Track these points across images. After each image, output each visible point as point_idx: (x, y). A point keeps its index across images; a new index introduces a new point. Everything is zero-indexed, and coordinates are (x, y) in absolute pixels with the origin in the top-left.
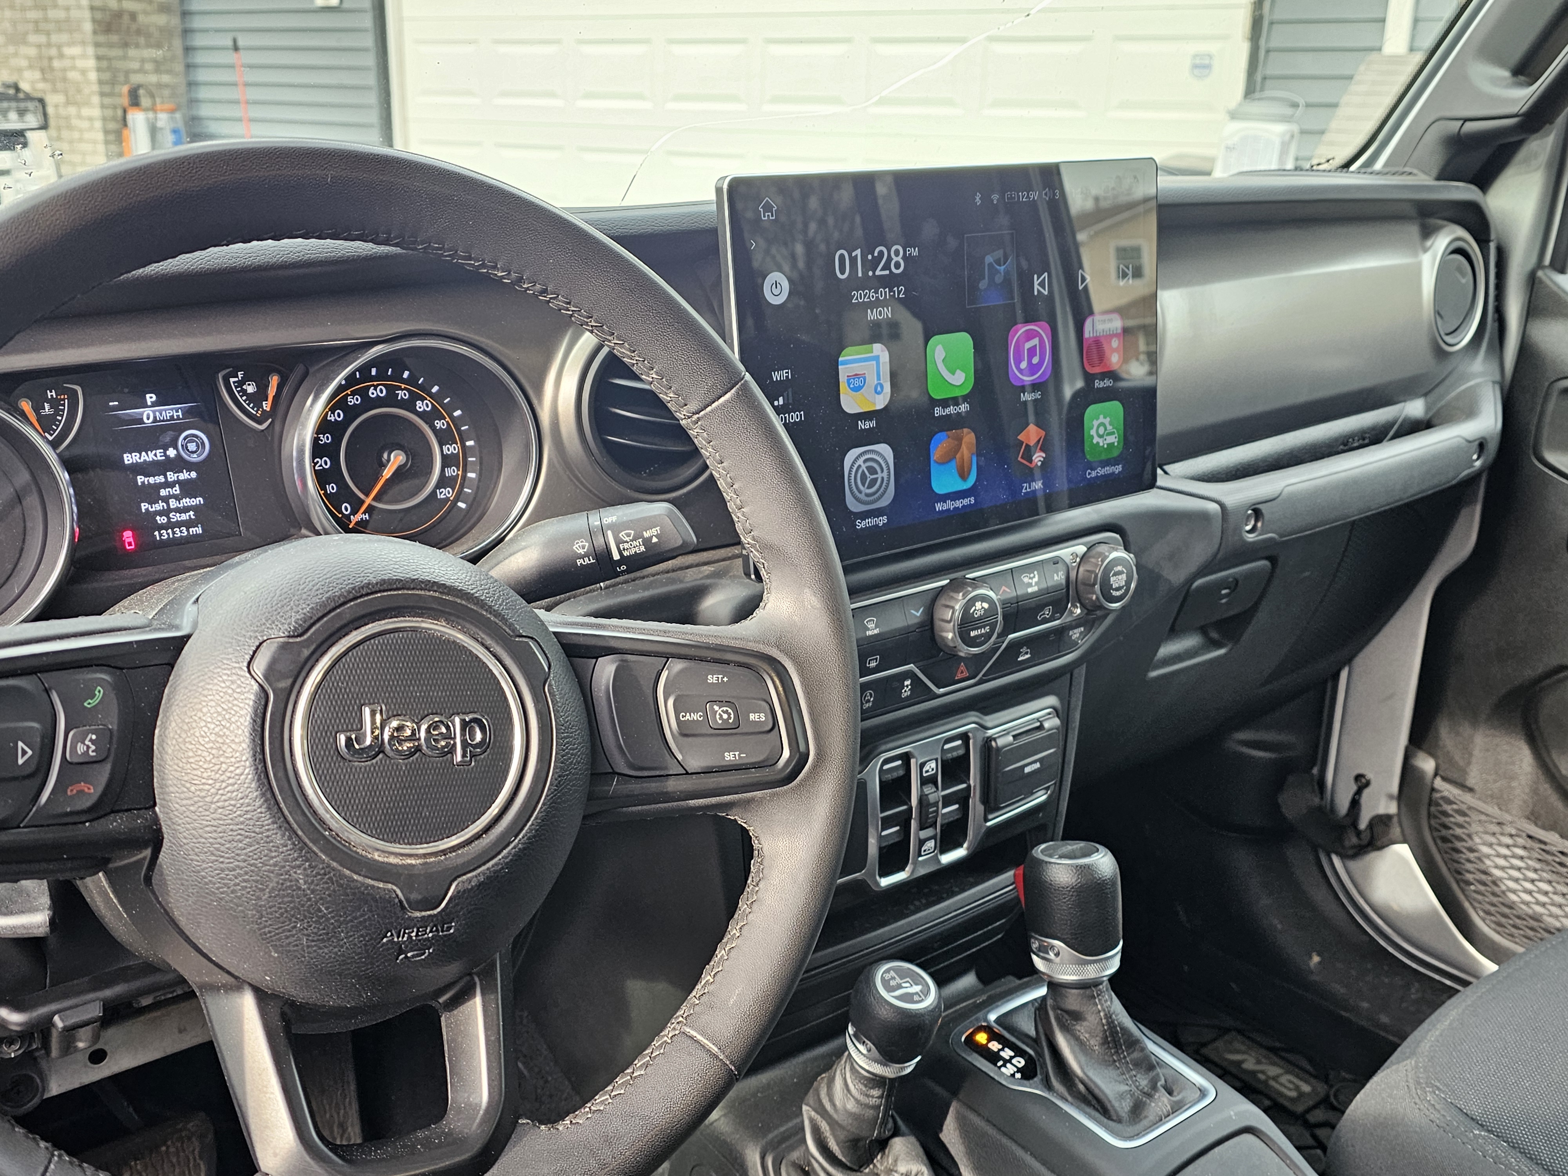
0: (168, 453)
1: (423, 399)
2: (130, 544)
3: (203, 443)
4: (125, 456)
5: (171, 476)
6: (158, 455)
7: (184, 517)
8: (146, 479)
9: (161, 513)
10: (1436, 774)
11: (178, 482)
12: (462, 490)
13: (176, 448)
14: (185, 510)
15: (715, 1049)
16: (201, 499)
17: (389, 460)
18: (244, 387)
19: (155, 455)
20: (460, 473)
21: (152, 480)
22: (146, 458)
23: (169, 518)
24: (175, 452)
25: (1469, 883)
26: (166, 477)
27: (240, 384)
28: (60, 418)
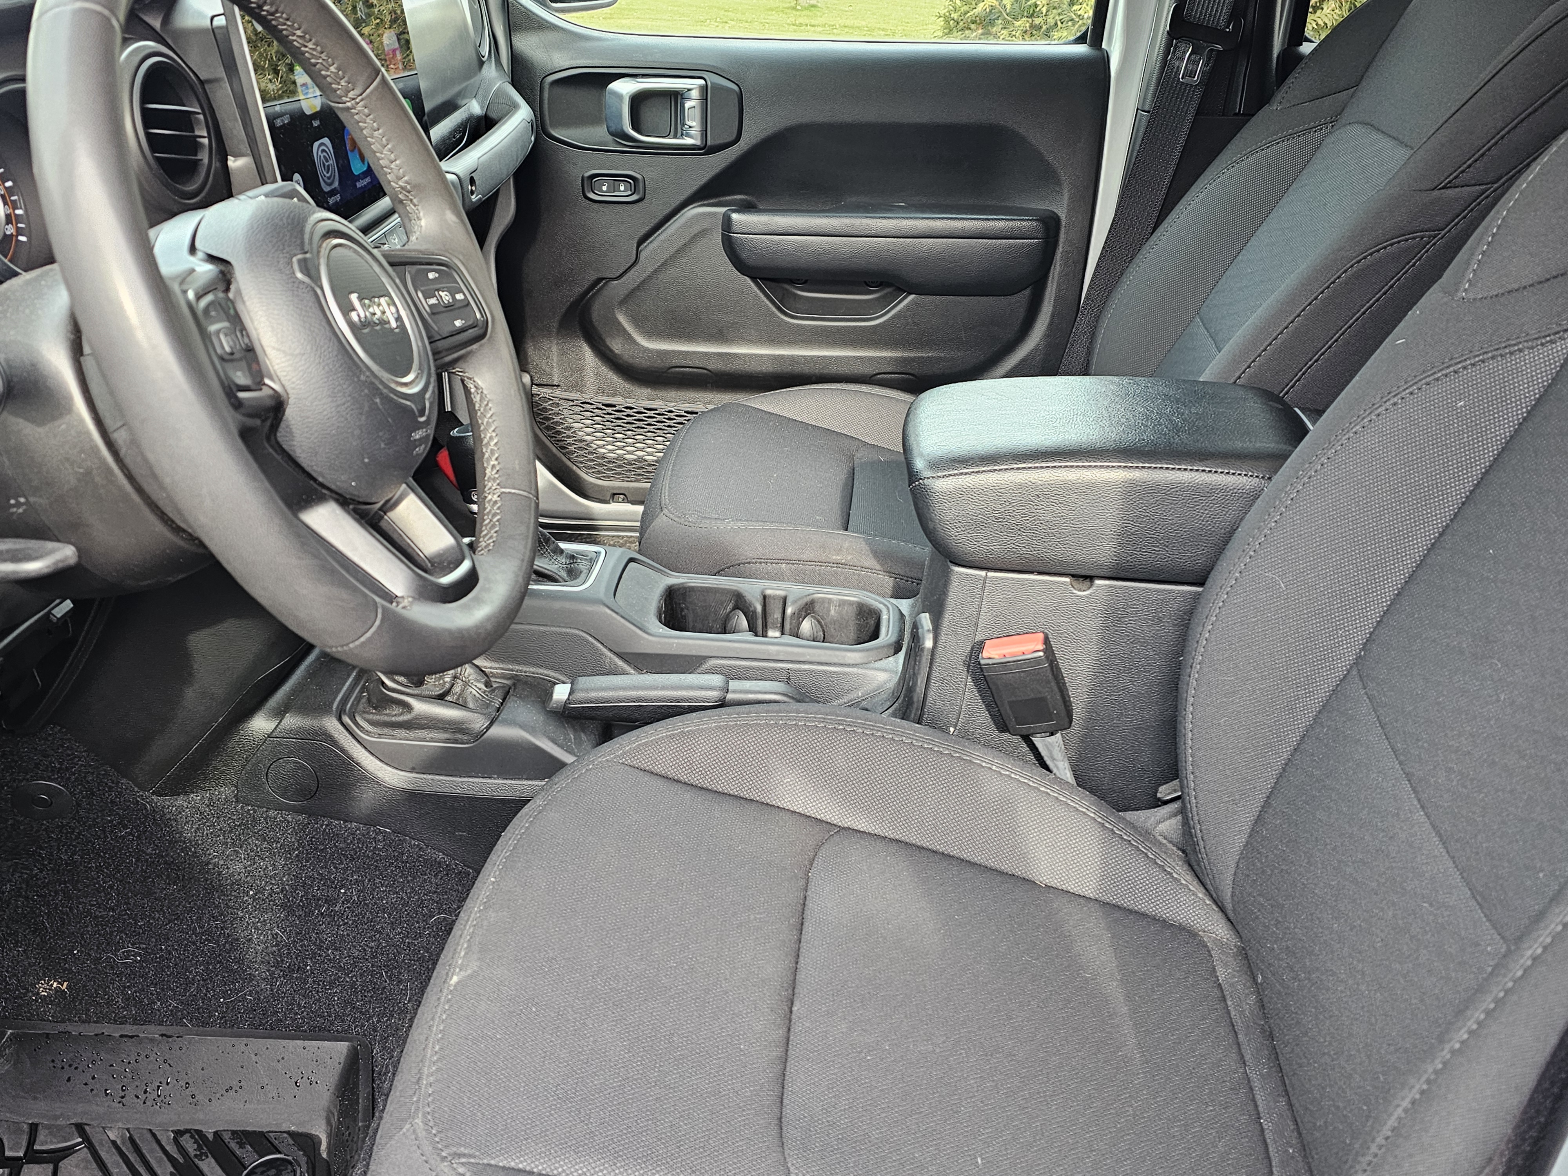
10: (532, 384)
15: (525, 494)
25: (573, 453)
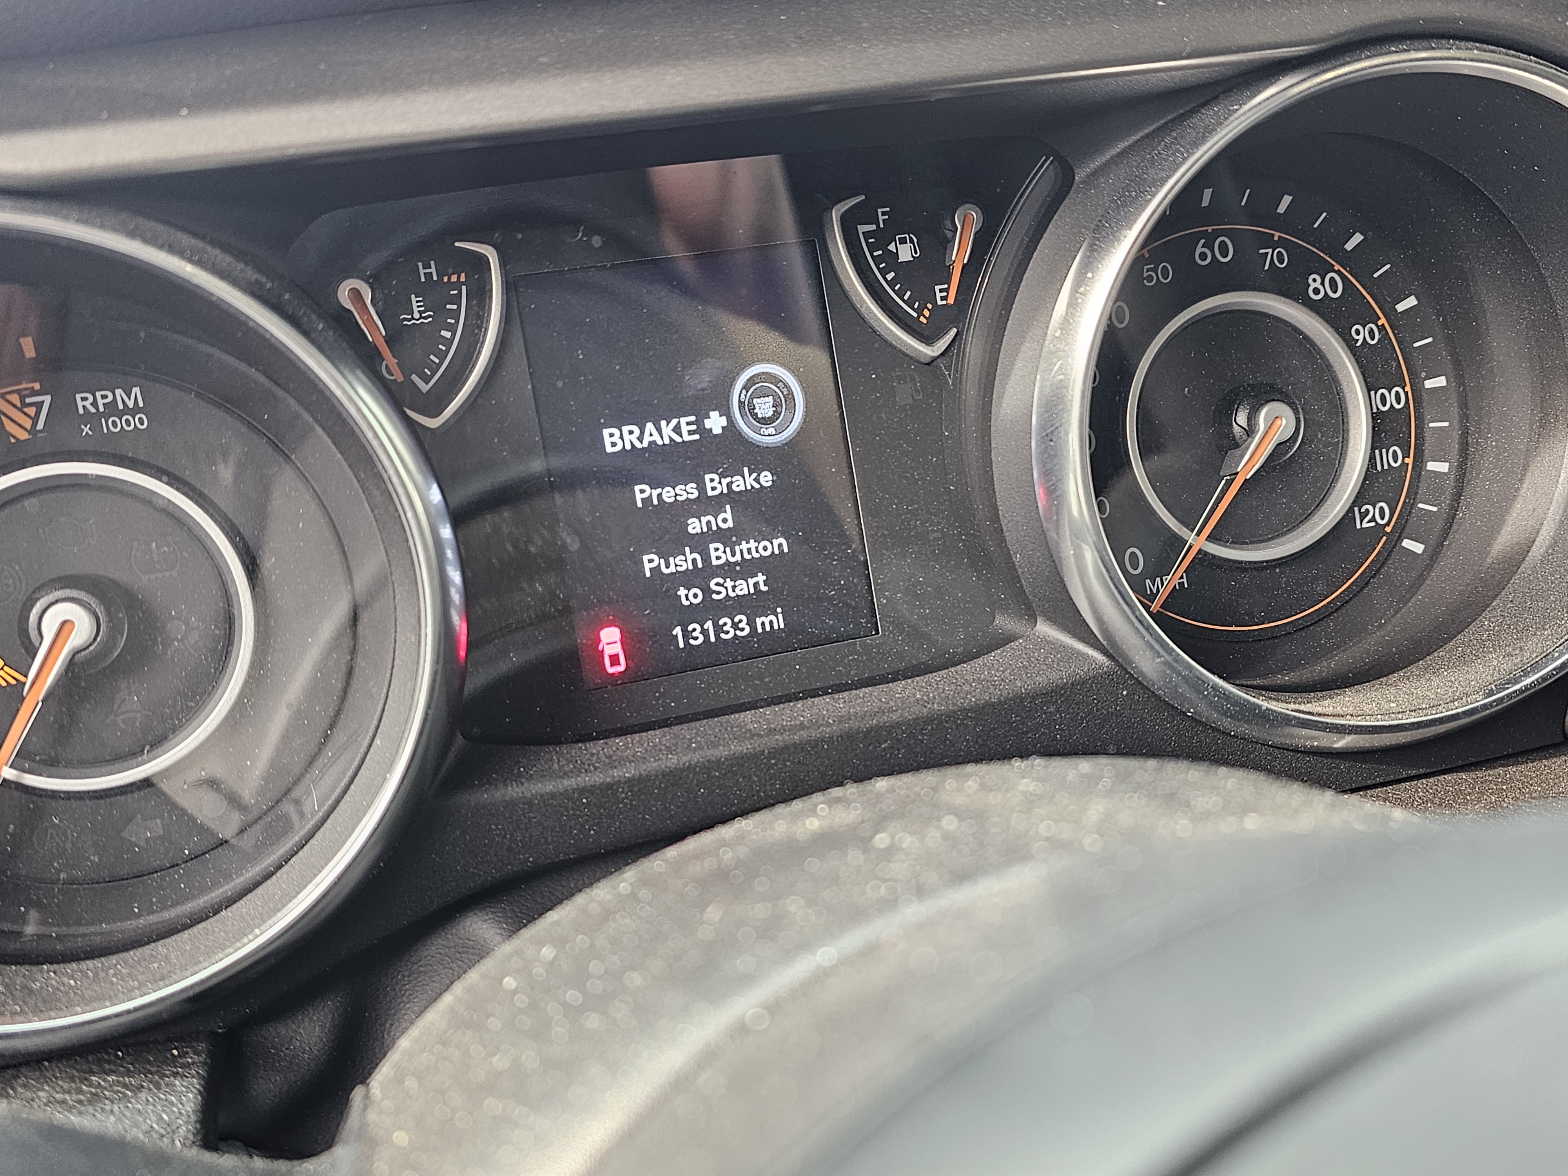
0: (708, 424)
1: (1324, 269)
2: (615, 660)
3: (790, 397)
4: (606, 432)
5: (715, 484)
6: (685, 429)
7: (743, 588)
8: (655, 493)
9: (688, 579)
11: (730, 497)
12: (1413, 505)
13: (726, 412)
14: (746, 569)
16: (782, 540)
17: (1250, 432)
18: (892, 247)
19: (677, 430)
20: (1409, 461)
21: (668, 495)
22: (656, 437)
23: (707, 592)
24: (723, 421)
26: (701, 488)
27: (882, 238)
28: (447, 334)
